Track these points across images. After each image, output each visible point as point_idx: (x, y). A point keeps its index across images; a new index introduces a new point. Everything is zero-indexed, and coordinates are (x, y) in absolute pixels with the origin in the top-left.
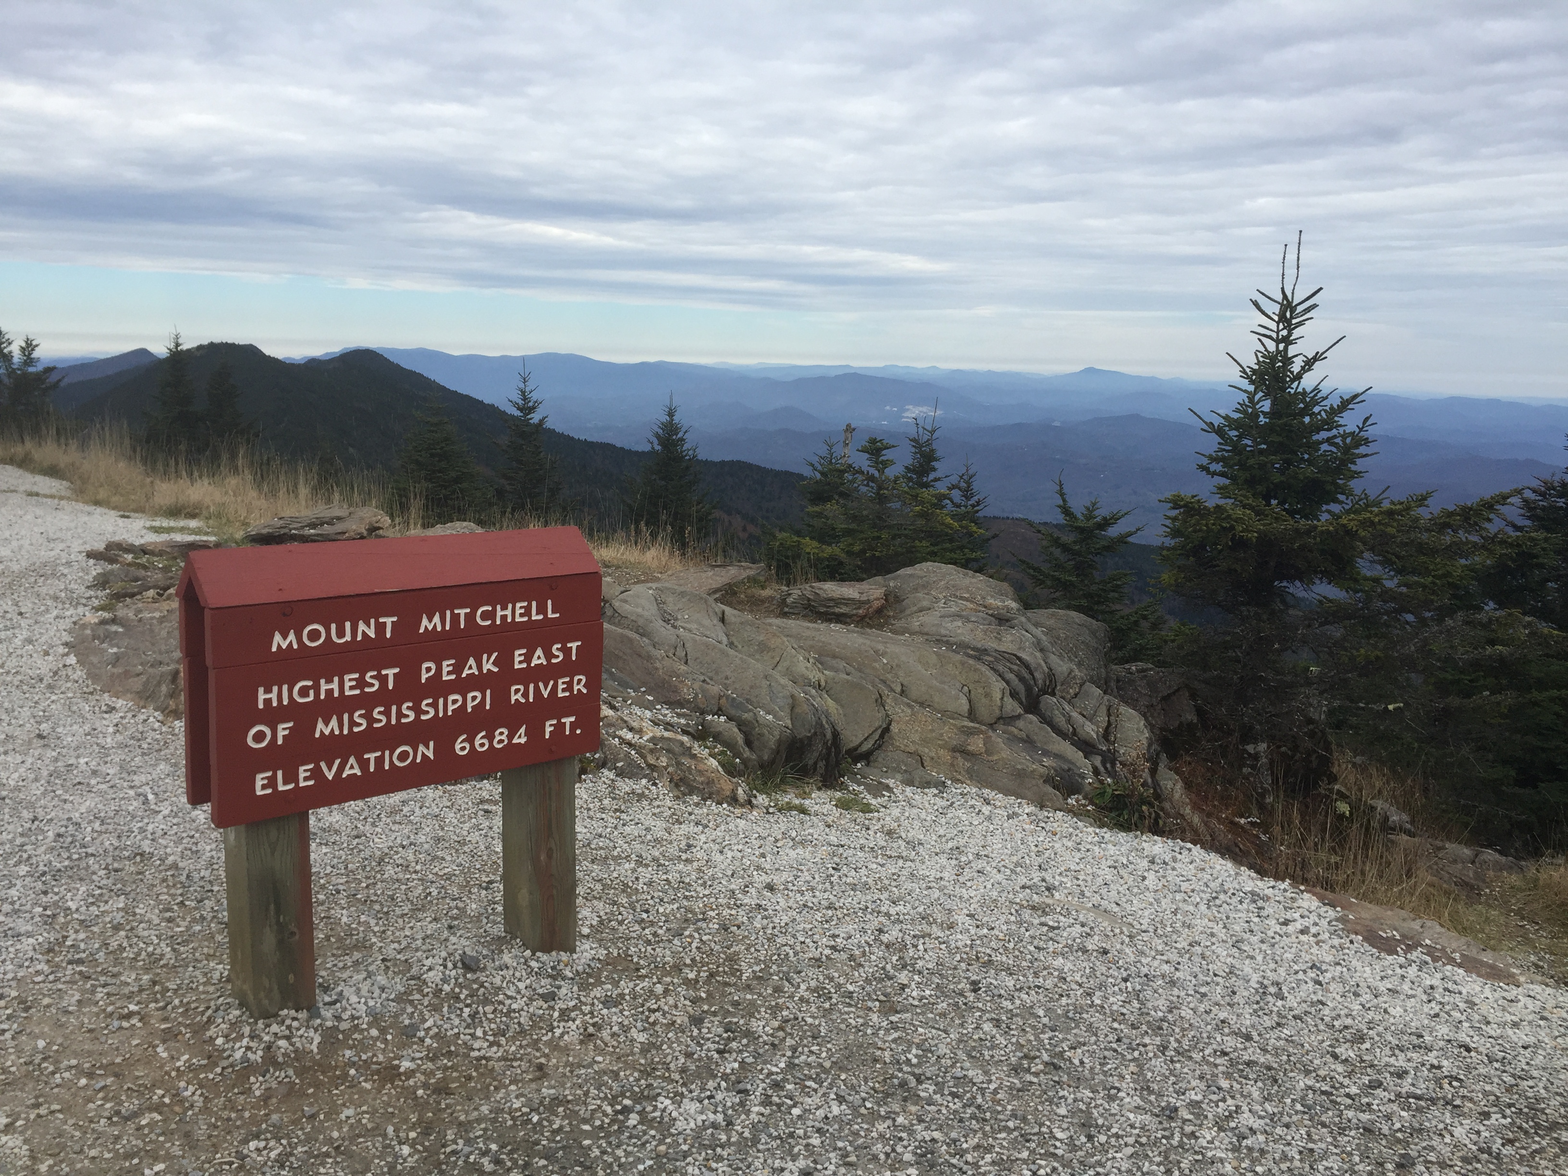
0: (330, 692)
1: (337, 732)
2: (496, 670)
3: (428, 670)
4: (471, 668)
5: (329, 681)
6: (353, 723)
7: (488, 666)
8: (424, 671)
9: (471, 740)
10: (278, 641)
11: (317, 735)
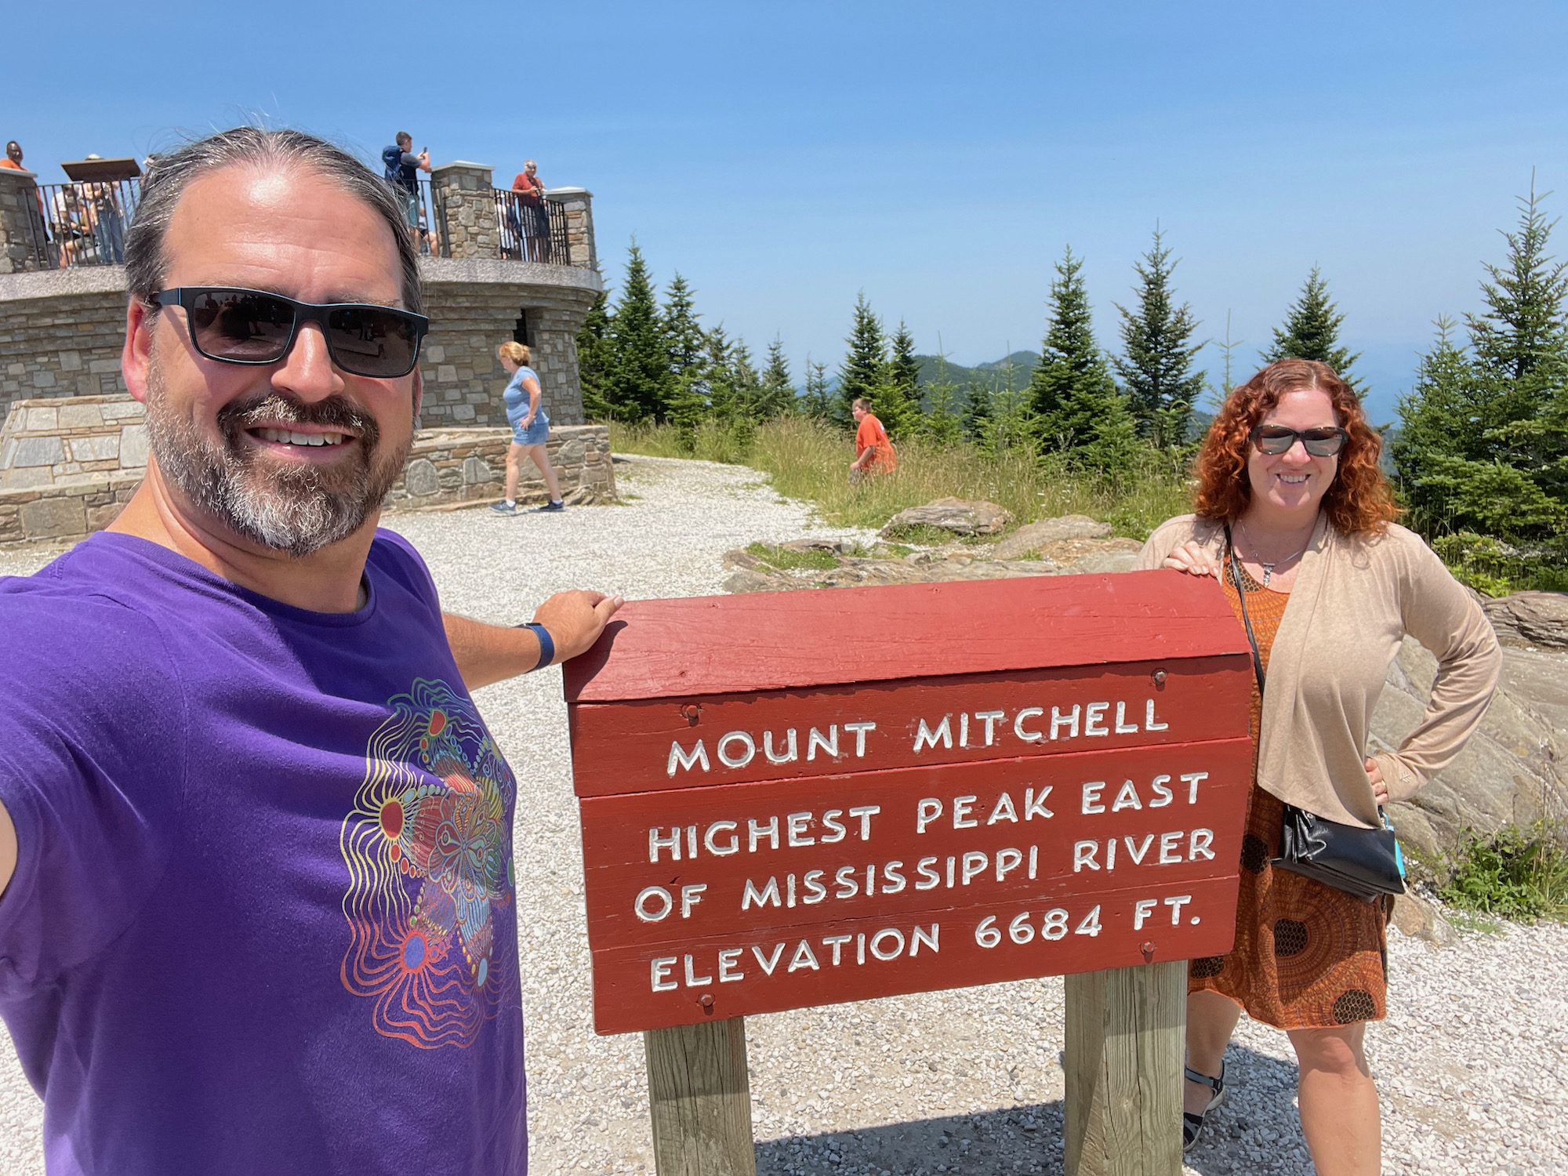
0: (764, 842)
1: (777, 903)
2: (1049, 815)
3: (930, 811)
4: (1004, 810)
5: (763, 823)
6: (802, 891)
7: (1036, 807)
8: (922, 813)
9: (1003, 926)
10: (677, 759)
11: (745, 906)
